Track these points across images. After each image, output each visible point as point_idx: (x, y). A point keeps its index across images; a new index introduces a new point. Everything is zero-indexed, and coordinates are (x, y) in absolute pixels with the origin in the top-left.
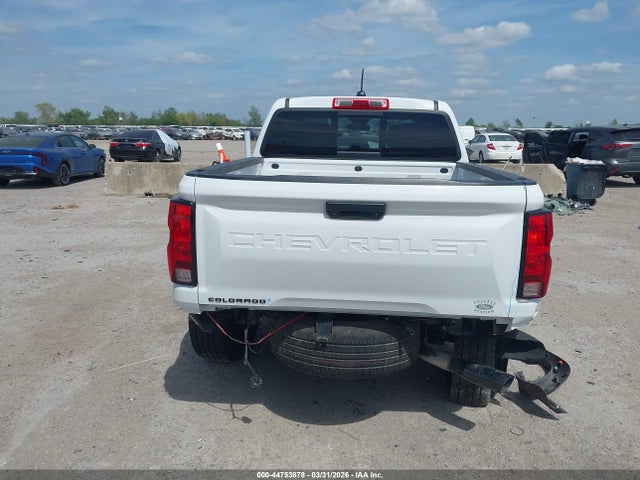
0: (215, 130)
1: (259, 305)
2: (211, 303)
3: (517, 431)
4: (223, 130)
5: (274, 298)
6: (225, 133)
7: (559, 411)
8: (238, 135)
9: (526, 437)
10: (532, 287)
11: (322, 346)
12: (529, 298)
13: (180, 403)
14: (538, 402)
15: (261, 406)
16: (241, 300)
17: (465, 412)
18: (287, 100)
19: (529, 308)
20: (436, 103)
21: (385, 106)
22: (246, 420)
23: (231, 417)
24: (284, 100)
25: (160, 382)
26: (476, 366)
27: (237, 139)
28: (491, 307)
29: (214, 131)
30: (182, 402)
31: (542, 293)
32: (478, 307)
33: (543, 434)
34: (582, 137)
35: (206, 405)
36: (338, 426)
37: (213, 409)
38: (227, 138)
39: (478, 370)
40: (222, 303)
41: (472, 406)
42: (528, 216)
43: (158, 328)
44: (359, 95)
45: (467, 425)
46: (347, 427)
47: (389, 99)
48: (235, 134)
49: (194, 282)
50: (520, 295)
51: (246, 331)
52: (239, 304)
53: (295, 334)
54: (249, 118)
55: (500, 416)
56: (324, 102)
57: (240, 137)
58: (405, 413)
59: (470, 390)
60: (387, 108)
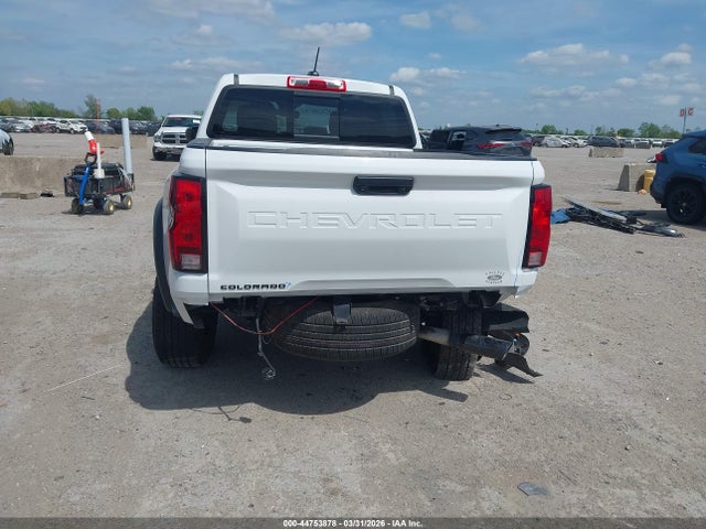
0: (46, 121)
1: (278, 290)
2: (224, 291)
3: (505, 397)
4: (57, 122)
5: (294, 282)
6: (59, 125)
7: (535, 375)
8: (78, 127)
9: (515, 401)
10: (535, 256)
11: (341, 328)
12: (532, 267)
13: (158, 413)
14: (514, 370)
15: (254, 405)
16: (258, 286)
17: (453, 386)
18: (236, 76)
19: (530, 277)
20: (391, 87)
21: (342, 87)
22: (246, 420)
23: (226, 419)
24: (232, 75)
25: (123, 396)
26: (477, 337)
27: (76, 132)
28: (500, 277)
29: (45, 123)
30: (161, 412)
31: (542, 262)
32: (489, 278)
33: (527, 396)
34: (459, 136)
35: (190, 411)
36: (342, 413)
37: (200, 414)
38: (62, 131)
39: (478, 340)
40: (236, 291)
41: (458, 379)
42: (534, 189)
43: (88, 339)
44: (311, 74)
45: (462, 397)
46: (352, 413)
47: (347, 81)
48: (72, 126)
49: (204, 269)
50: (525, 265)
51: (257, 320)
52: (256, 290)
53: (309, 319)
54: (87, 109)
55: (485, 386)
56: (277, 80)
57: (79, 130)
58: (400, 393)
59: (459, 364)
60: (344, 90)
